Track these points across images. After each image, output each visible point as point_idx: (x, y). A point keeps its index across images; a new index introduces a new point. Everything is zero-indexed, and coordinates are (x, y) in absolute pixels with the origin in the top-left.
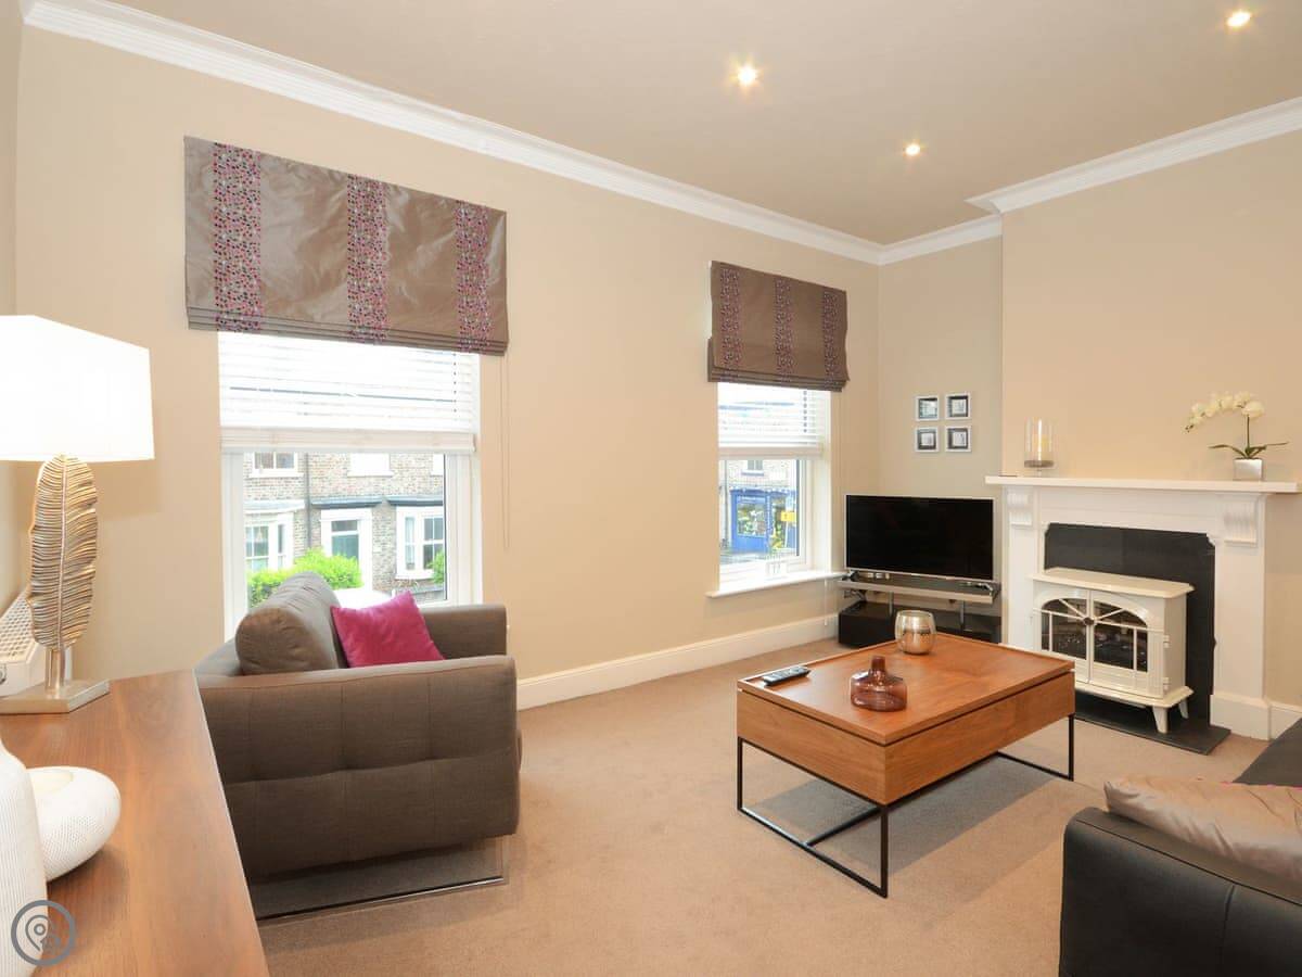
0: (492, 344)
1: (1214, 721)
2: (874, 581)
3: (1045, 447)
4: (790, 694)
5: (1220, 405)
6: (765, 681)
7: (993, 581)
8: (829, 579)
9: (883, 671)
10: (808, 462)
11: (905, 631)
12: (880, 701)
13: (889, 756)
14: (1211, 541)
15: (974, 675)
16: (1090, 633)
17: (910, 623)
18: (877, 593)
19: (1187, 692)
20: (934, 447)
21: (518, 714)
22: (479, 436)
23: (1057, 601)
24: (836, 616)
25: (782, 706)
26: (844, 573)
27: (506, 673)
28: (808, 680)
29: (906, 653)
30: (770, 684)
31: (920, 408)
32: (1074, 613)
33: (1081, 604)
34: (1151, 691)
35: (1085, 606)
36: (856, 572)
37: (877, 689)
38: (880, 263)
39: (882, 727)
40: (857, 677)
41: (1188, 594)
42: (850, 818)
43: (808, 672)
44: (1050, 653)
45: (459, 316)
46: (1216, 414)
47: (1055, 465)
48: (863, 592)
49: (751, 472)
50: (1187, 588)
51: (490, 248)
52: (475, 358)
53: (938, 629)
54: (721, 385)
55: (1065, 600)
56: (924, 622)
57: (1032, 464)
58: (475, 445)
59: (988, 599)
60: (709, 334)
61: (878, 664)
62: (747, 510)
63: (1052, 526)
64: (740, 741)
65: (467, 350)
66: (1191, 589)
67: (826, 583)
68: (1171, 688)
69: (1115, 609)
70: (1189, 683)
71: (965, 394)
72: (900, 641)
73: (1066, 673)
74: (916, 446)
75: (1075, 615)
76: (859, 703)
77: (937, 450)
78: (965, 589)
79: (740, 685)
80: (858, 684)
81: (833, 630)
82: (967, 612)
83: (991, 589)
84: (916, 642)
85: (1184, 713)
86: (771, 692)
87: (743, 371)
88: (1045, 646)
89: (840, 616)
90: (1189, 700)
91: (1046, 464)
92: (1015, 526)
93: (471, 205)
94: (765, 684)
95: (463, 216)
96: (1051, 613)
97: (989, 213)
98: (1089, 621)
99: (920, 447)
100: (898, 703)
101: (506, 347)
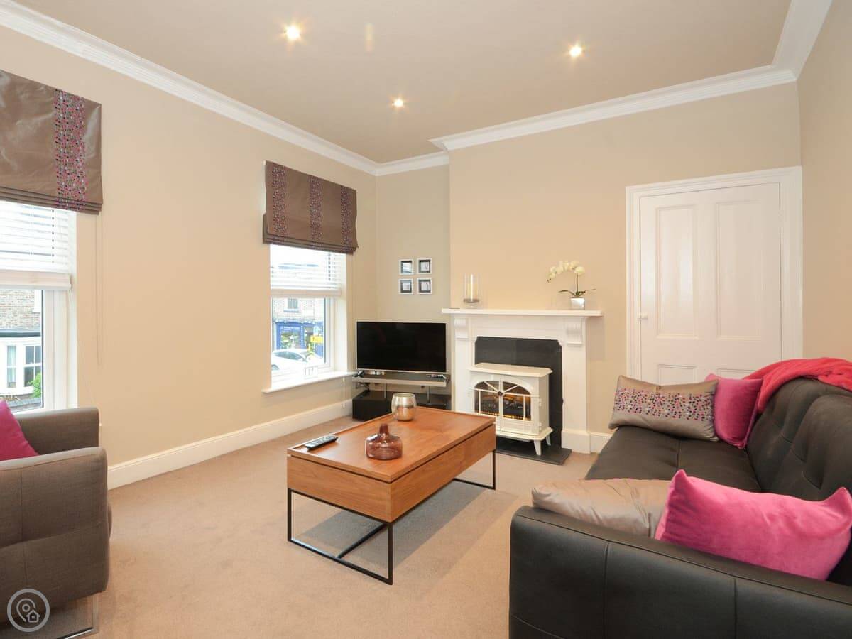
0: (88, 204)
1: (564, 445)
2: (375, 376)
3: (475, 291)
4: (325, 455)
5: (564, 268)
6: (307, 447)
7: (446, 373)
8: (346, 377)
9: (387, 433)
10: (332, 300)
11: (398, 407)
12: (385, 454)
13: (393, 489)
14: (560, 344)
15: (441, 431)
16: (501, 400)
17: (401, 401)
18: (377, 384)
19: (550, 430)
20: (410, 291)
21: (108, 492)
22: (75, 277)
23: (483, 383)
24: (351, 400)
25: (319, 463)
26: (355, 373)
27: (98, 461)
28: (337, 444)
29: (399, 421)
30: (311, 449)
31: (402, 268)
32: (491, 389)
33: (495, 384)
34: (533, 431)
35: (498, 385)
36: (363, 371)
37: (383, 445)
38: (377, 175)
39: (387, 470)
40: (370, 439)
41: (550, 375)
42: (365, 534)
43: (336, 439)
44: (480, 414)
45: (57, 180)
46: (562, 273)
47: (480, 302)
48: (367, 384)
49: (290, 310)
50: (549, 371)
51: (86, 129)
52: (72, 215)
53: (418, 405)
54: (273, 247)
55: (488, 382)
56: (410, 400)
57: (467, 301)
58: (71, 283)
59: (443, 384)
60: (264, 210)
61: (384, 429)
62: (287, 335)
63: (479, 339)
64: (290, 492)
65: (64, 207)
66: (551, 371)
67: (344, 379)
68: (543, 428)
69: (514, 385)
70: (551, 425)
71: (428, 259)
72: (394, 413)
73: (491, 425)
74: (400, 290)
75: (492, 391)
76: (371, 456)
77: (412, 293)
78: (431, 379)
79: (289, 452)
80: (371, 444)
81: (349, 410)
82: (431, 393)
83: (445, 378)
84: (405, 414)
85: (549, 443)
86: (312, 454)
87: (288, 238)
88: (477, 409)
89: (354, 401)
90: (551, 435)
91: (476, 301)
92: (458, 339)
93: (69, 95)
94: (307, 449)
95: (62, 102)
96: (480, 390)
97: (442, 150)
98: (500, 394)
99: (402, 291)
100: (396, 454)
101: (100, 208)
